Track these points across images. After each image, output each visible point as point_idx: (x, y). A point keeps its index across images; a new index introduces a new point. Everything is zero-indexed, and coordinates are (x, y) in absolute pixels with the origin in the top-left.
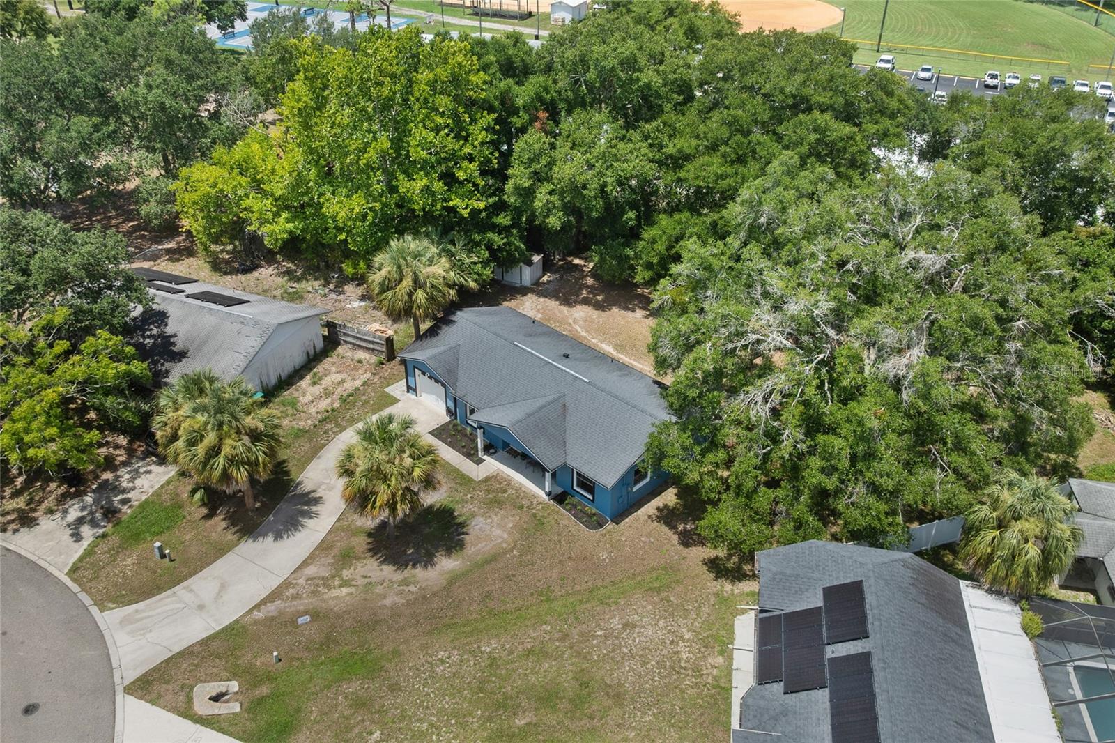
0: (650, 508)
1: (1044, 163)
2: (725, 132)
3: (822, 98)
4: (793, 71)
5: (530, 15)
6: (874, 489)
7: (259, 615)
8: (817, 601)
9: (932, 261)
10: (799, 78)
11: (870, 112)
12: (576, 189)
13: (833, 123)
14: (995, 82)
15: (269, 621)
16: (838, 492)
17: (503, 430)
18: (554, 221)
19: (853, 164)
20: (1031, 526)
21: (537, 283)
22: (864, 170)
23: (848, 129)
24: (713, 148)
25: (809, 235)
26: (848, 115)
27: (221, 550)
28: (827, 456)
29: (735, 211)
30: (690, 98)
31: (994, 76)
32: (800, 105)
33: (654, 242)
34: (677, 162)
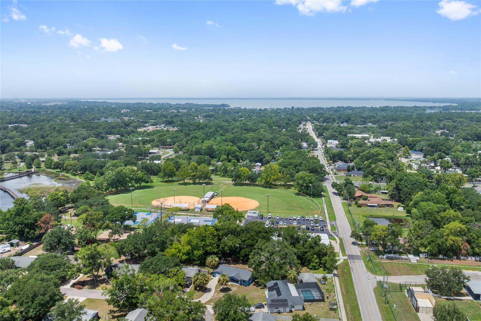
0: (252, 284)
1: (292, 237)
2: (250, 237)
3: (263, 231)
4: (258, 228)
5: (189, 210)
6: (277, 274)
7: (212, 298)
8: (273, 285)
9: (278, 249)
10: (259, 229)
11: (269, 232)
12: (231, 246)
13: (264, 234)
14: (291, 218)
15: (214, 299)
16: (273, 275)
17: (233, 277)
18: (228, 251)
19: (268, 239)
20: (292, 275)
21: (223, 262)
22: (270, 240)
23: (266, 235)
24: (249, 239)
25: (265, 248)
26: (266, 232)
27: (203, 294)
28: (272, 271)
29: (256, 247)
30: (244, 232)
31: (291, 217)
32: (260, 232)
33: (242, 253)
34: (244, 241)
